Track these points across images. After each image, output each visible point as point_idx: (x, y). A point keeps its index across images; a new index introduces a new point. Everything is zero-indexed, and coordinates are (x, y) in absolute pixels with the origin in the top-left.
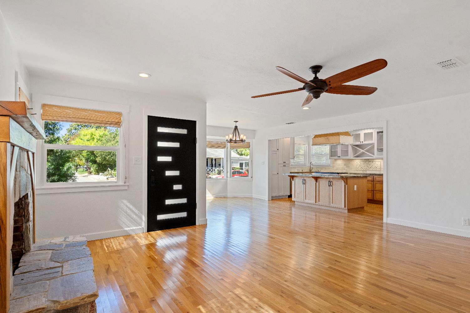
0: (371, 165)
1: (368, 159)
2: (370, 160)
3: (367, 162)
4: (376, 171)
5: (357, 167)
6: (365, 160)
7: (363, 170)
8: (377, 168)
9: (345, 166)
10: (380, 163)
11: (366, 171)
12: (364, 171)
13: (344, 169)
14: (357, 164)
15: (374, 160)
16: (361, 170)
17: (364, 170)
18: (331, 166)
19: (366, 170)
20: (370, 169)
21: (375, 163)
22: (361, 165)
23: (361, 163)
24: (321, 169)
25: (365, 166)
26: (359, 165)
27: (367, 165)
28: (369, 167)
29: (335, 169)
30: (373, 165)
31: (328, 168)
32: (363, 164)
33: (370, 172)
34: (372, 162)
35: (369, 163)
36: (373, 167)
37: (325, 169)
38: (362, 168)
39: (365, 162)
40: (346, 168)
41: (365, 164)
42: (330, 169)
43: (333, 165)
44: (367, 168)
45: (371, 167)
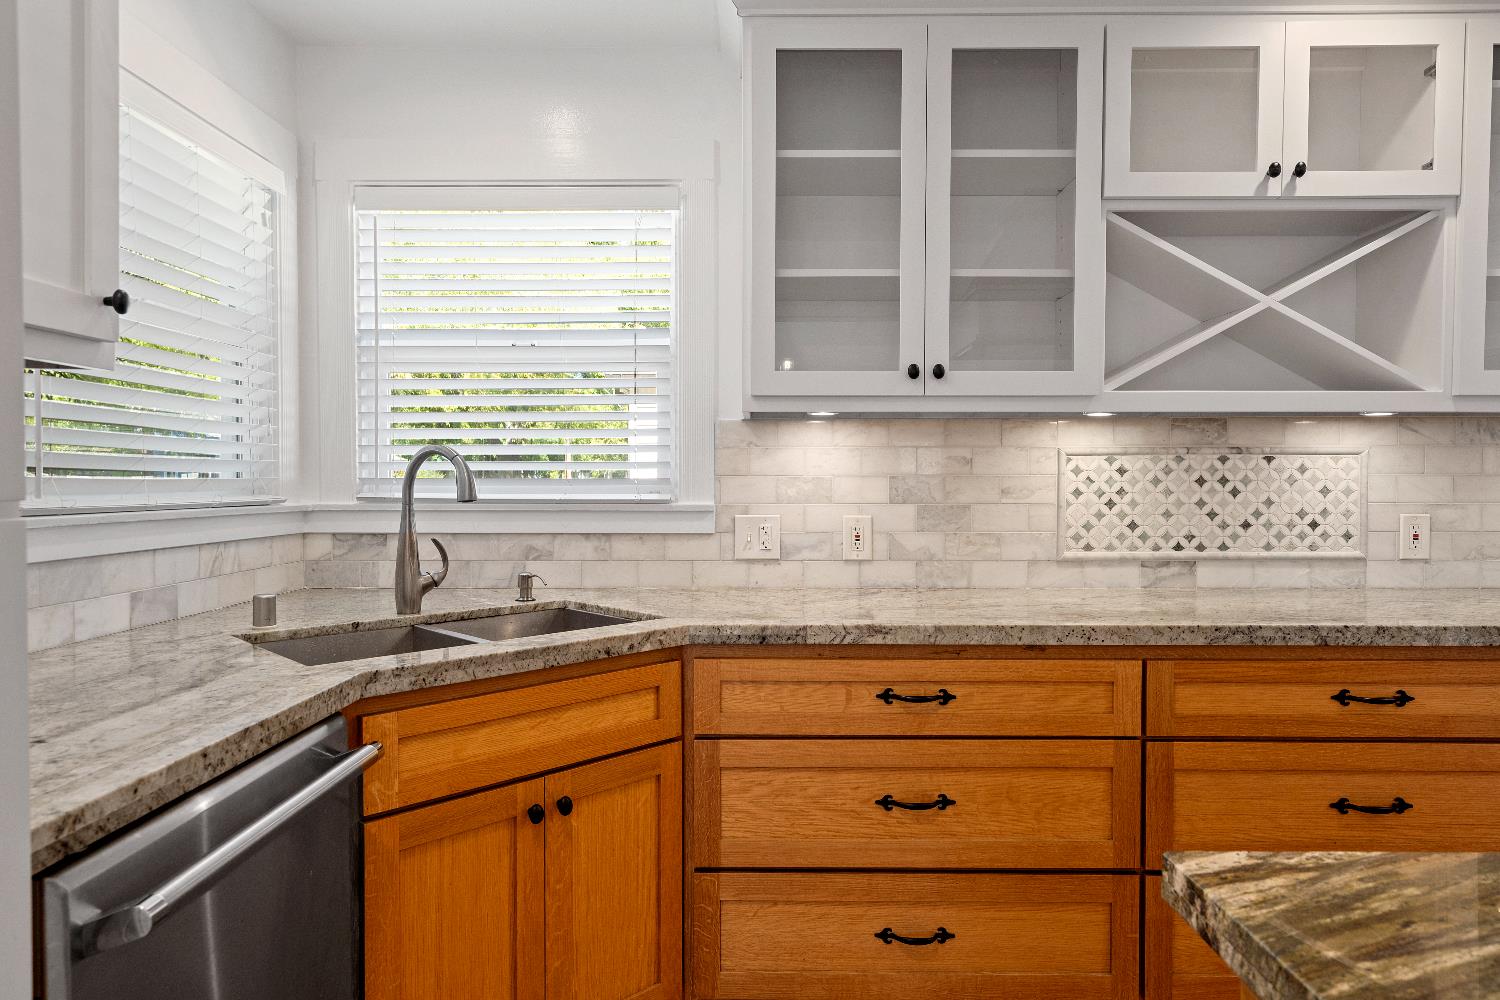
0: (1252, 498)
1: (1221, 421)
2: (1238, 436)
3: (1204, 462)
4: (1310, 560)
5: (1077, 513)
6: (1181, 437)
7: (1145, 552)
8: (1333, 525)
9: (910, 510)
10: (1356, 463)
11: (1191, 564)
12: (1166, 563)
13: (895, 553)
14: (1071, 482)
15: (1293, 436)
16: (1123, 561)
17: (1167, 552)
18: (701, 512)
19: (1189, 552)
20: (1235, 537)
21: (1297, 475)
22: (1121, 492)
23: (1121, 471)
24: (531, 548)
25: (1179, 504)
26: (1100, 494)
27: (1196, 499)
28: (1229, 521)
29: (755, 552)
30: (1280, 492)
31: (641, 536)
32: (1156, 481)
33: (1240, 576)
34: (1269, 459)
35: (1229, 464)
36: (1279, 516)
37: (588, 548)
38: (1133, 526)
39: (1179, 459)
40: (921, 530)
41: (1180, 483)
42: (675, 548)
43: (718, 499)
44: (1205, 529)
45: (1252, 520)
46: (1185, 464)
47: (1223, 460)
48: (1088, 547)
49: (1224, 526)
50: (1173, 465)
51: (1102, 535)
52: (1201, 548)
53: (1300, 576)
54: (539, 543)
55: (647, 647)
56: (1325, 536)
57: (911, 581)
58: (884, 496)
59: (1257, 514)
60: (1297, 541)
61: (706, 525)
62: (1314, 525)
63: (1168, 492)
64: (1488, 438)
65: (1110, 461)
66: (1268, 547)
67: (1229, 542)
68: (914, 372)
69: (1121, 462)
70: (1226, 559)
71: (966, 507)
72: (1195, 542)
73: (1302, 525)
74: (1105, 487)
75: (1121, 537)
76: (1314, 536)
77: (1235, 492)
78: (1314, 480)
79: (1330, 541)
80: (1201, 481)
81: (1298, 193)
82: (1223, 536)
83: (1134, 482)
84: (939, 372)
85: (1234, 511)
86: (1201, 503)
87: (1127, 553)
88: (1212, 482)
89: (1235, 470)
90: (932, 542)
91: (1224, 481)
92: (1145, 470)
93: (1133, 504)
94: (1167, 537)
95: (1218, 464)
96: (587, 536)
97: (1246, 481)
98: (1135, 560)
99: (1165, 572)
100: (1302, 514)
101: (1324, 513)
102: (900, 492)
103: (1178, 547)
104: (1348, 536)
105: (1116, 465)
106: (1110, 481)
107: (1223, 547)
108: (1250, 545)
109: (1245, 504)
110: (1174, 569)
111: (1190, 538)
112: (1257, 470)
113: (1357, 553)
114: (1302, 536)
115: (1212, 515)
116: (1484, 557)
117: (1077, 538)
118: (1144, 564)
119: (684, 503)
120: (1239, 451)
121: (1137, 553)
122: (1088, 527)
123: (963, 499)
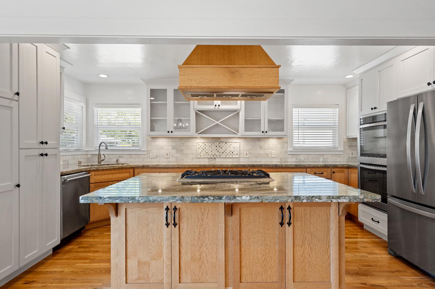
0: (224, 149)
1: (219, 138)
2: (222, 140)
3: (217, 144)
4: (232, 158)
5: (199, 151)
6: (213, 140)
7: (209, 157)
9: (175, 151)
10: (238, 144)
11: (215, 158)
12: (212, 158)
13: (173, 156)
14: (198, 146)
15: (230, 140)
16: (205, 158)
18: (145, 151)
19: (215, 157)
20: (221, 154)
21: (230, 145)
22: (205, 148)
23: (205, 145)
24: (120, 156)
25: (213, 150)
26: (202, 148)
27: (216, 149)
28: (220, 152)
29: (152, 157)
30: (228, 148)
31: (136, 154)
32: (210, 146)
33: (222, 160)
34: (226, 143)
35: (220, 144)
36: (228, 151)
37: (128, 156)
38: (207, 153)
39: (213, 143)
40: (176, 153)
41: (214, 147)
42: (141, 156)
43: (147, 149)
44: (217, 154)
45: (224, 152)
46: (214, 144)
47: (220, 143)
48: (200, 156)
49: (220, 153)
50: (212, 144)
51: (202, 154)
52: (216, 156)
53: (230, 160)
54: (121, 155)
55: (128, 167)
56: (234, 154)
57: (175, 161)
58: (171, 149)
59: (224, 151)
60: (230, 155)
61: (145, 153)
62: (233, 153)
63: (212, 148)
64: (257, 140)
65: (203, 144)
66: (226, 156)
67: (220, 155)
68: (168, 132)
69: (206, 144)
70: (220, 158)
71: (183, 150)
72: (216, 155)
73: (231, 153)
74: (203, 147)
75: (205, 154)
76: (232, 154)
77: (221, 148)
78: (232, 146)
79: (235, 155)
80: (216, 146)
81: (220, 108)
82: (220, 154)
83: (207, 146)
84: (172, 132)
85: (221, 151)
86: (216, 150)
87: (206, 157)
88: (218, 146)
89: (221, 145)
90: (178, 155)
91: (220, 146)
92: (208, 145)
93: (207, 150)
94: (212, 154)
95: (219, 144)
96: (128, 154)
97: (223, 146)
98: (207, 158)
99: (211, 159)
100: (231, 151)
101: (234, 151)
102: (174, 148)
103: (213, 156)
104: (237, 154)
105: (204, 144)
106: (204, 147)
107: (220, 156)
108: (223, 156)
109: (223, 150)
110: (213, 159)
111: (215, 154)
112: (224, 145)
113: (239, 157)
114: (231, 154)
115: (218, 151)
116: (257, 157)
117: (199, 155)
118: (208, 158)
119: (142, 150)
120: (222, 142)
121: (207, 157)
122: (200, 153)
123: (183, 149)
